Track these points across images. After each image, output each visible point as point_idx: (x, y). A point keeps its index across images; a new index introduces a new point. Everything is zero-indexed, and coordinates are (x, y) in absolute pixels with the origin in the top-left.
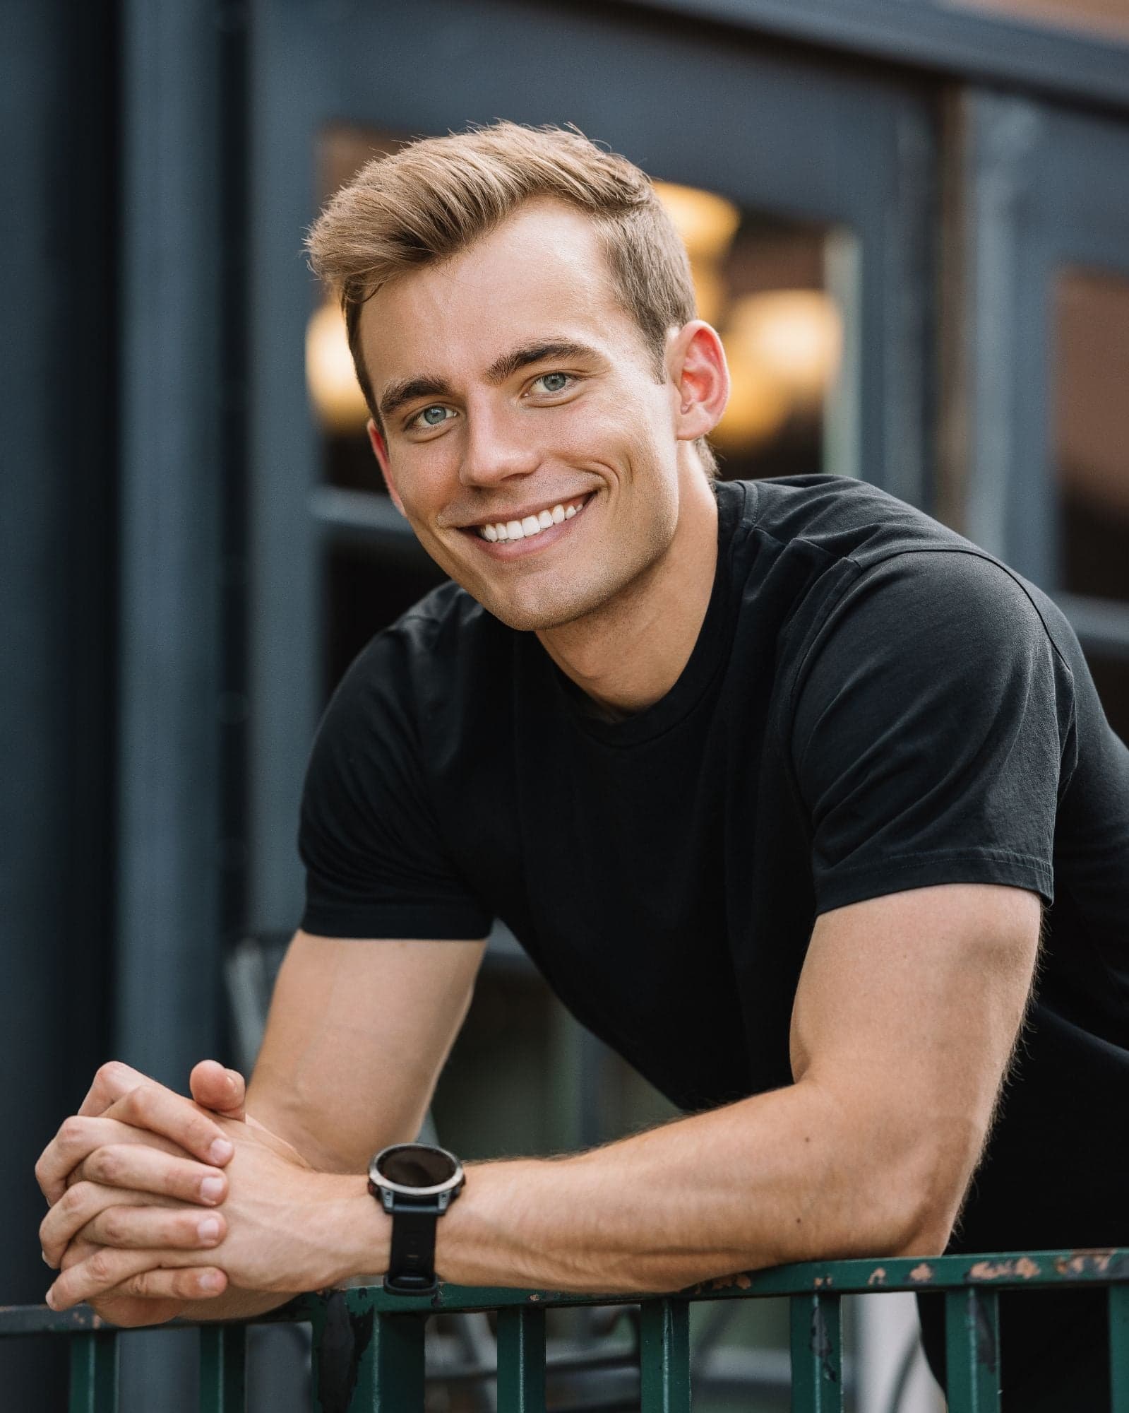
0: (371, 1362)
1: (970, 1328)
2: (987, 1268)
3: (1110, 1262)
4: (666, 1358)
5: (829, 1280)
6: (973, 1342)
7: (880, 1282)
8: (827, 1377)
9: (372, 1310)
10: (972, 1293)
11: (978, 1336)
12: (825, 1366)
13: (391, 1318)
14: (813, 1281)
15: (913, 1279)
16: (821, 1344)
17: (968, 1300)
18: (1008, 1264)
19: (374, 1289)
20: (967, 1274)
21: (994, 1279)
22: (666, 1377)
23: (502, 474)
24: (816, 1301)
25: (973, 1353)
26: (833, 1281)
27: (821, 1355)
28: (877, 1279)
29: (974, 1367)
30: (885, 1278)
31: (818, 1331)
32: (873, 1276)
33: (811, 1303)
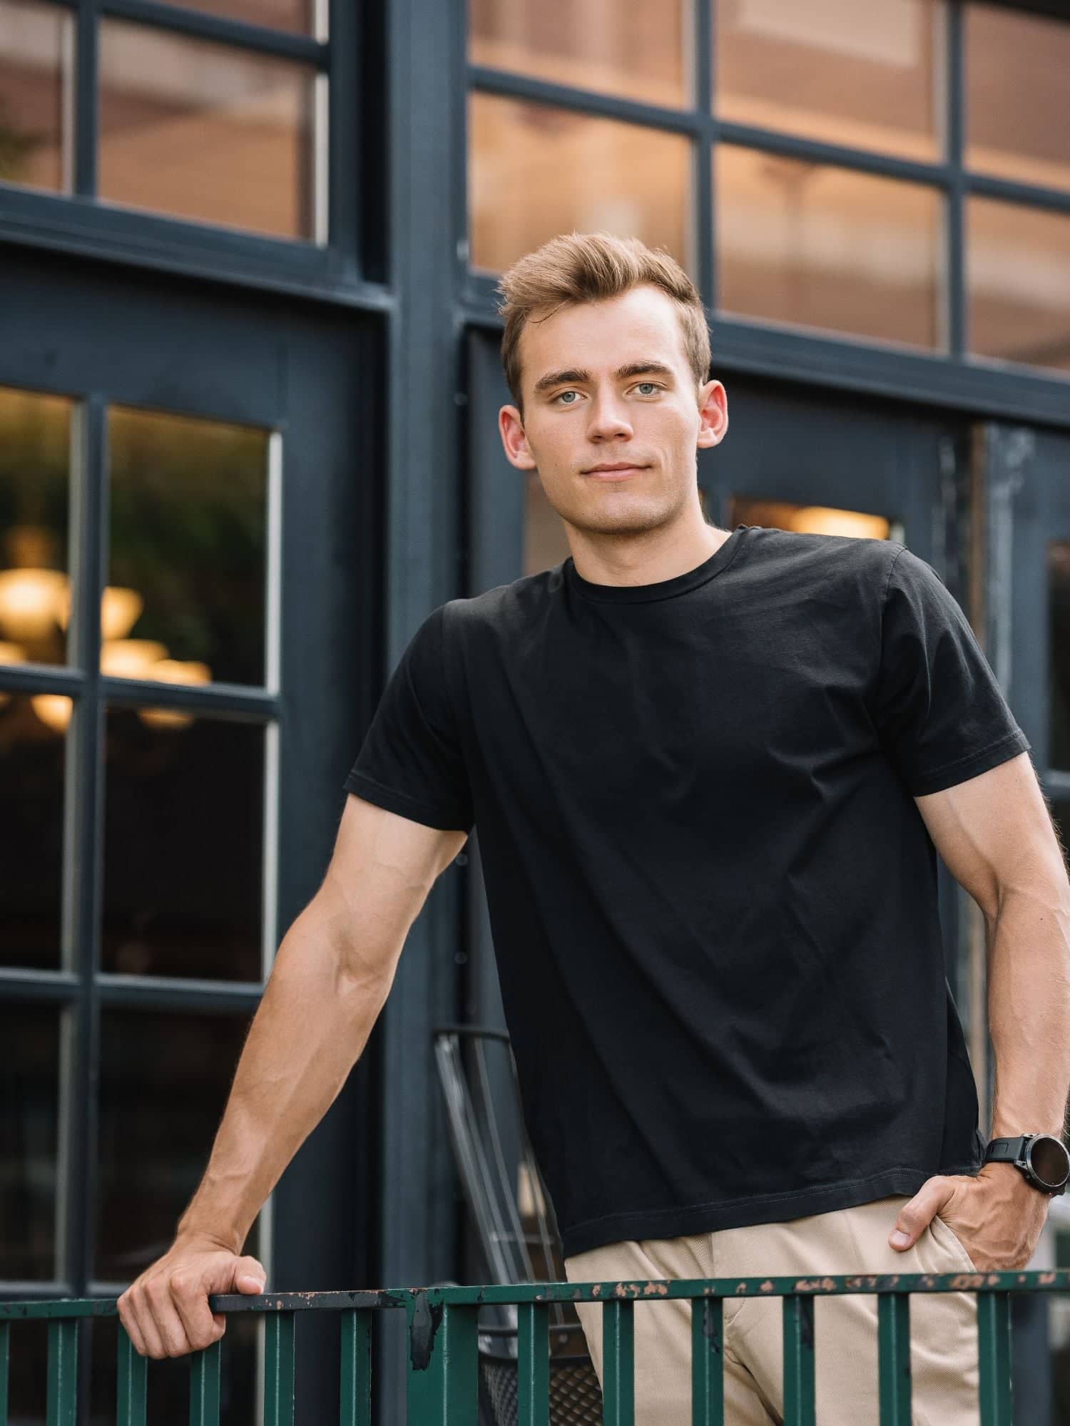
0: (442, 1336)
1: (796, 1322)
2: (805, 1284)
3: (876, 1282)
4: (618, 1337)
5: (713, 1290)
6: (798, 1330)
7: (743, 1292)
8: (713, 1351)
9: (442, 1303)
10: (798, 1299)
11: (802, 1327)
12: (712, 1344)
13: (454, 1308)
14: (703, 1290)
15: (761, 1290)
16: (709, 1330)
17: (795, 1303)
18: (818, 1282)
19: (443, 1289)
20: (794, 1287)
21: (810, 1291)
22: (618, 1349)
23: (615, 431)
24: (706, 1302)
25: (798, 1337)
26: (716, 1290)
27: (710, 1337)
28: (741, 1290)
29: (798, 1346)
30: (746, 1289)
31: (707, 1322)
32: (739, 1288)
33: (704, 1304)
